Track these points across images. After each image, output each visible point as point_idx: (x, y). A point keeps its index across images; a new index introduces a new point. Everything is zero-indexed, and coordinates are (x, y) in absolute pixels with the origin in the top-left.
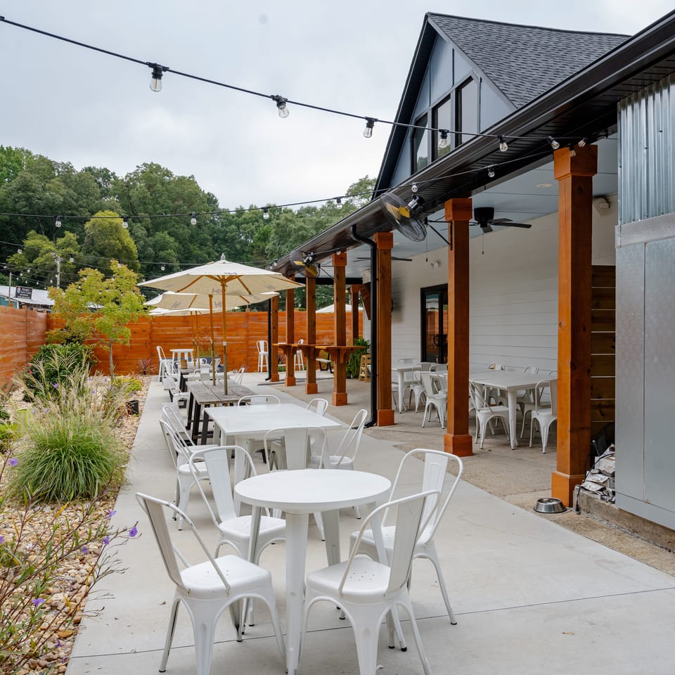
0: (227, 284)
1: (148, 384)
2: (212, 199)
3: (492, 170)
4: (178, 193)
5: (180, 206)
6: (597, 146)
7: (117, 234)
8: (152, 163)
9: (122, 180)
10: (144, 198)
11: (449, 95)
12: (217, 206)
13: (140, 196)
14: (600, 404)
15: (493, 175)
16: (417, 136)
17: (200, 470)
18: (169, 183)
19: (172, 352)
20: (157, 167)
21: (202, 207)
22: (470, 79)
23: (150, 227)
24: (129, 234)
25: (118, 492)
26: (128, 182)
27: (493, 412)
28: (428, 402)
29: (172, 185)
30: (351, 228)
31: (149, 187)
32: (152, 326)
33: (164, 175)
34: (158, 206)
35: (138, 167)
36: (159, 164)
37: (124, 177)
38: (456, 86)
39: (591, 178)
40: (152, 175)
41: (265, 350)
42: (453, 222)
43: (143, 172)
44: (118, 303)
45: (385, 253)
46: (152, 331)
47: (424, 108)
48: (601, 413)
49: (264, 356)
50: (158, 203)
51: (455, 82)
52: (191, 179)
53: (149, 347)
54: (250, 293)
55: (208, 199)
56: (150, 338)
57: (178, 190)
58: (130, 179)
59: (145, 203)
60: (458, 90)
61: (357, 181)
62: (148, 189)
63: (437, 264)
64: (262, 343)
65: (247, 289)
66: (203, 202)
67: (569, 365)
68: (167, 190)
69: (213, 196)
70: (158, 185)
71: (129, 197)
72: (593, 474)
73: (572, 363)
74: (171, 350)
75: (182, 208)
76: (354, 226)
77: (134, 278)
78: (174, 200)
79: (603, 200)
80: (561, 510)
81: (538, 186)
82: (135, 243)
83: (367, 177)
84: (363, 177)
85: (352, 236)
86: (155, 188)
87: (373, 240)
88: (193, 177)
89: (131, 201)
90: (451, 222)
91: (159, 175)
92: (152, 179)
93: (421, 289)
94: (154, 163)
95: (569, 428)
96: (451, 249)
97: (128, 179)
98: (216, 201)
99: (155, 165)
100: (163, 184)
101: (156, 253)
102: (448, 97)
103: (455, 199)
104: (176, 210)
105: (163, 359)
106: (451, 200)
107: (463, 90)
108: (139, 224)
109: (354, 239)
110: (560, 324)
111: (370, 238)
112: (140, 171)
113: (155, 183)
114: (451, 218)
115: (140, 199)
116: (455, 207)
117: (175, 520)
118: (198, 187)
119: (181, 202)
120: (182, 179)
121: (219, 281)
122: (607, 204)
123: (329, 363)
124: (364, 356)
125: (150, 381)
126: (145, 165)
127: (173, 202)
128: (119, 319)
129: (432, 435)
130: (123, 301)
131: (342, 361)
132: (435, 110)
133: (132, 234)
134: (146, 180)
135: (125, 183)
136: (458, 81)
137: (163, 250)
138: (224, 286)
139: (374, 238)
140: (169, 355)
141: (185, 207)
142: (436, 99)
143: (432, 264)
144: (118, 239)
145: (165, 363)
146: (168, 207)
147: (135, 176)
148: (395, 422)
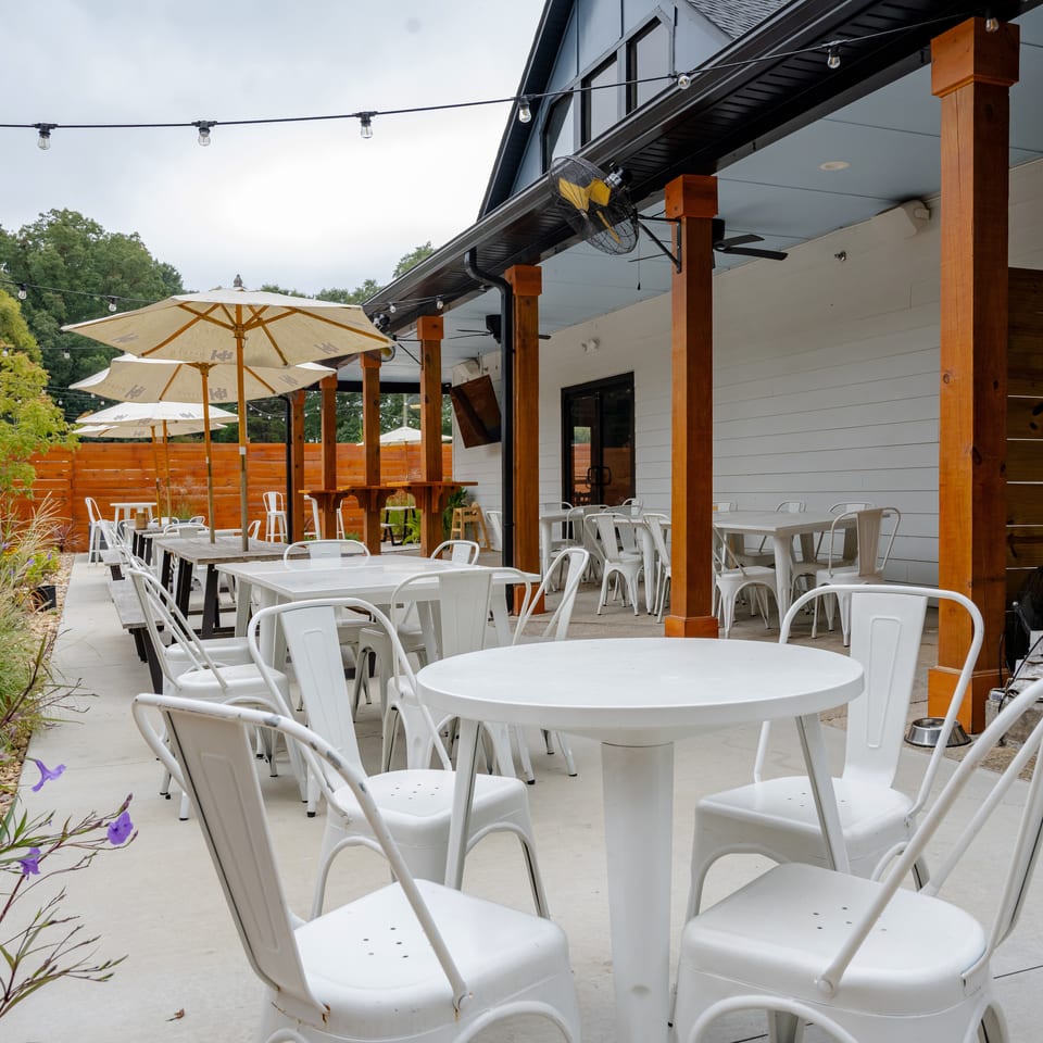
0: (247, 334)
1: (69, 566)
2: (170, 274)
3: (836, 51)
4: (112, 261)
5: (116, 284)
6: (1018, 26)
7: (5, 327)
8: (66, 211)
9: (15, 237)
10: (53, 268)
11: (615, 54)
12: (180, 286)
13: (47, 264)
14: (1011, 535)
15: (838, 65)
16: (551, 131)
17: (228, 682)
18: (97, 244)
19: (114, 508)
20: (74, 217)
21: (154, 286)
22: (655, 22)
23: (64, 317)
24: (27, 328)
25: (27, 745)
26: (25, 240)
27: (746, 577)
28: (608, 569)
29: (103, 248)
30: (467, 257)
31: (62, 250)
32: (74, 467)
33: (88, 231)
34: (77, 282)
35: (41, 215)
36: (80, 212)
37: (17, 232)
38: (627, 37)
39: (1007, 91)
40: (67, 231)
41: (279, 508)
42: (684, 220)
43: (50, 224)
44: (11, 421)
45: (528, 303)
46: (75, 475)
47: (568, 78)
48: (1013, 551)
49: (277, 519)
50: (79, 278)
51: (625, 32)
52: (134, 239)
53: (70, 504)
54: (286, 364)
55: (165, 274)
56: (72, 487)
57: (113, 256)
58: (28, 234)
59: (55, 276)
60: (631, 45)
61: (414, 251)
62: (61, 253)
63: (594, 344)
64: (272, 496)
65: (281, 354)
66: (156, 278)
67: (970, 456)
68: (93, 256)
69: (173, 270)
70: (78, 247)
71: (27, 266)
72: (1033, 664)
73: (974, 449)
74: (112, 505)
75: (119, 288)
76: (473, 252)
77: (41, 376)
78: (105, 274)
79: (918, 204)
80: (962, 741)
81: (823, 167)
82: (39, 343)
83: (429, 244)
84: (422, 244)
85: (469, 270)
86: (72, 253)
87: (507, 279)
88: (136, 235)
89: (30, 272)
90: (678, 220)
91: (78, 230)
92: (66, 237)
93: (563, 390)
94: (70, 210)
95: (970, 579)
96: (680, 271)
97: (24, 234)
98: (177, 278)
99: (71, 213)
100: (86, 245)
101: (75, 361)
102: (612, 58)
103: (687, 176)
104: (110, 288)
105: (97, 519)
106: (681, 177)
107: (638, 44)
108: (45, 312)
109: (473, 276)
110: (945, 378)
111: (502, 276)
112: (45, 223)
113: (72, 243)
114: (680, 211)
115: (45, 269)
116: (688, 191)
117: (168, 797)
118: (146, 253)
119: (118, 277)
120: (117, 240)
121: (231, 328)
122: (927, 212)
123: (390, 528)
124: (459, 510)
125: (73, 562)
126: (54, 212)
127: (105, 277)
128: (14, 448)
129: (622, 625)
130: (20, 416)
131: (435, 508)
132: (586, 81)
133: (32, 328)
134: (55, 236)
135: (18, 241)
136: (632, 27)
137: (87, 357)
138: (240, 338)
139: (509, 275)
140: (108, 514)
141: (125, 285)
142: (588, 61)
143: (584, 346)
144: (8, 335)
145: (102, 526)
146: (95, 285)
147: (36, 230)
148: (546, 609)
